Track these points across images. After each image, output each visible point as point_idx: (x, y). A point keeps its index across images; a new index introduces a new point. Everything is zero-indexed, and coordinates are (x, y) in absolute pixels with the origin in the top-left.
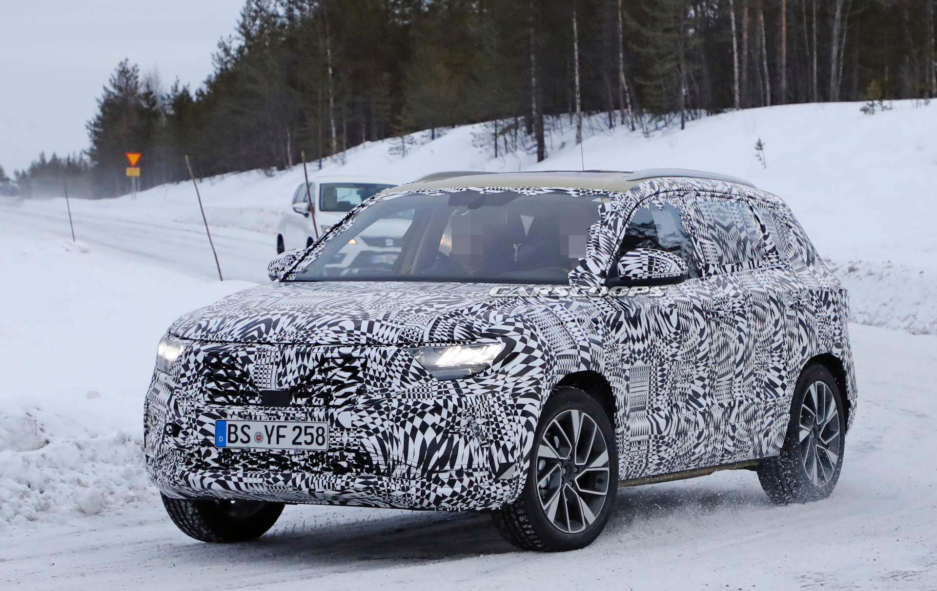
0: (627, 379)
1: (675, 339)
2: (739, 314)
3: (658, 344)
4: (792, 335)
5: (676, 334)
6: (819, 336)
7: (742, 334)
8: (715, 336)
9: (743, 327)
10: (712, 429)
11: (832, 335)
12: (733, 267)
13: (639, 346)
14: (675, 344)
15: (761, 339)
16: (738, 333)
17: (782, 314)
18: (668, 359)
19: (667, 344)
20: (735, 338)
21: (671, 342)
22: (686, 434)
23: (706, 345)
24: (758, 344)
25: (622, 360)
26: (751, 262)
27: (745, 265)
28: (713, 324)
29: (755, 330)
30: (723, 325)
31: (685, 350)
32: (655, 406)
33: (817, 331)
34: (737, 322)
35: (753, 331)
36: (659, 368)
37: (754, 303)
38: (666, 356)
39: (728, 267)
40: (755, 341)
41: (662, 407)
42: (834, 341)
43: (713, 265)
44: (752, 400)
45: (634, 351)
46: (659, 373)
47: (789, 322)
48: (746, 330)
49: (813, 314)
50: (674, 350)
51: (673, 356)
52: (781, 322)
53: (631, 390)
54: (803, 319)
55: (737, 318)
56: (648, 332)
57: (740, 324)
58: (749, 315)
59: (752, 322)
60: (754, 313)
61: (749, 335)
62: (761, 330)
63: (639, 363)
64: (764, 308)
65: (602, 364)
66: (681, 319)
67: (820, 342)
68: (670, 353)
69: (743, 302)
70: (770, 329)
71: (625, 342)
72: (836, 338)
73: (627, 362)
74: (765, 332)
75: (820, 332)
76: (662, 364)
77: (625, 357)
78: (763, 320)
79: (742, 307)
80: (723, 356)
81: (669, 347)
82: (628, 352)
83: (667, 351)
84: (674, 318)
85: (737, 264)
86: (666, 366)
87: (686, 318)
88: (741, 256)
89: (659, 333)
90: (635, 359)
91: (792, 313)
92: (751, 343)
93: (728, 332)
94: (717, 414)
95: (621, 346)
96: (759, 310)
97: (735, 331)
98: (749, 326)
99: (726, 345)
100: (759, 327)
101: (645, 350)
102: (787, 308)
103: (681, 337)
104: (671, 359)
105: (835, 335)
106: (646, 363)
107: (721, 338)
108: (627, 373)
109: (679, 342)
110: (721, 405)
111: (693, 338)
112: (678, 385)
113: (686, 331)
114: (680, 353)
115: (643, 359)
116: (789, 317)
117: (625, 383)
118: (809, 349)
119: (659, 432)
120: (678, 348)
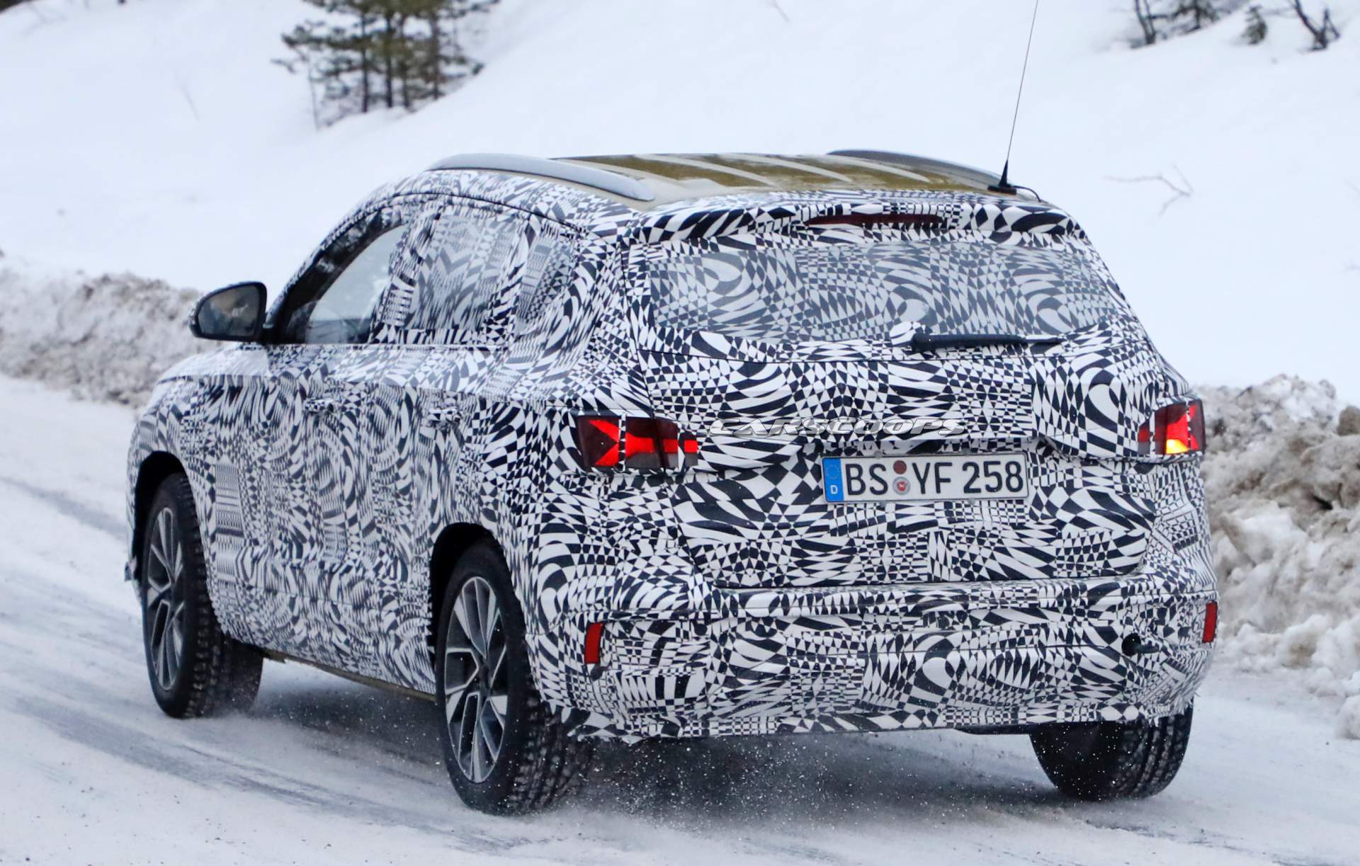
0: (211, 479)
1: (263, 433)
2: (350, 415)
3: (244, 436)
4: (422, 473)
5: (265, 425)
6: (457, 487)
7: (348, 449)
8: (311, 442)
9: (351, 438)
10: (307, 600)
11: (477, 490)
12: (419, 335)
13: (226, 433)
14: (262, 442)
15: (378, 468)
16: (342, 447)
17: (413, 431)
18: (255, 463)
19: (254, 440)
20: (338, 454)
21: (258, 436)
22: (275, 595)
23: (298, 454)
24: (374, 475)
25: (206, 449)
26: (452, 331)
27: (440, 335)
28: (311, 421)
29: (369, 447)
30: (323, 428)
31: (274, 456)
32: (253, 536)
33: (453, 475)
34: (342, 427)
35: (364, 449)
36: (247, 476)
37: (378, 402)
38: (253, 459)
39: (412, 334)
40: (370, 469)
42: (481, 503)
43: (390, 327)
44: (365, 571)
45: (219, 440)
46: (249, 484)
47: (421, 447)
48: (355, 445)
50: (262, 452)
51: (262, 460)
52: (408, 446)
53: (218, 499)
54: (442, 448)
55: (345, 420)
56: (238, 414)
57: (346, 432)
58: (363, 420)
59: (363, 433)
60: (371, 418)
61: (359, 455)
62: (377, 451)
63: (225, 460)
64: (388, 412)
65: (178, 446)
66: (278, 403)
67: (458, 498)
68: (257, 455)
69: (363, 395)
70: (390, 452)
71: (213, 422)
72: (485, 499)
73: (212, 454)
74: (383, 456)
75: (458, 479)
76: (250, 470)
77: (209, 445)
78: (380, 434)
79: (358, 403)
80: (324, 483)
81: (255, 444)
82: (213, 439)
83: (256, 451)
84: (271, 399)
85: (428, 332)
86: (254, 474)
87: (284, 403)
88: (441, 319)
89: (248, 419)
90: (222, 453)
91: (428, 432)
92: (363, 471)
93: (328, 441)
94: (313, 576)
95: (208, 426)
96: (379, 412)
97: (338, 441)
98: (358, 438)
99: (326, 462)
100: (374, 445)
101: (231, 442)
102: (425, 421)
103: (269, 432)
104: (259, 464)
105: (483, 492)
106: (233, 461)
107: (319, 449)
108: (212, 471)
109: (267, 440)
110: (322, 565)
111: (283, 440)
112: (274, 511)
113: (277, 424)
114: (268, 458)
115: (229, 454)
116: (424, 439)
117: (208, 486)
118: (440, 507)
119: (246, 579)
120: (266, 449)
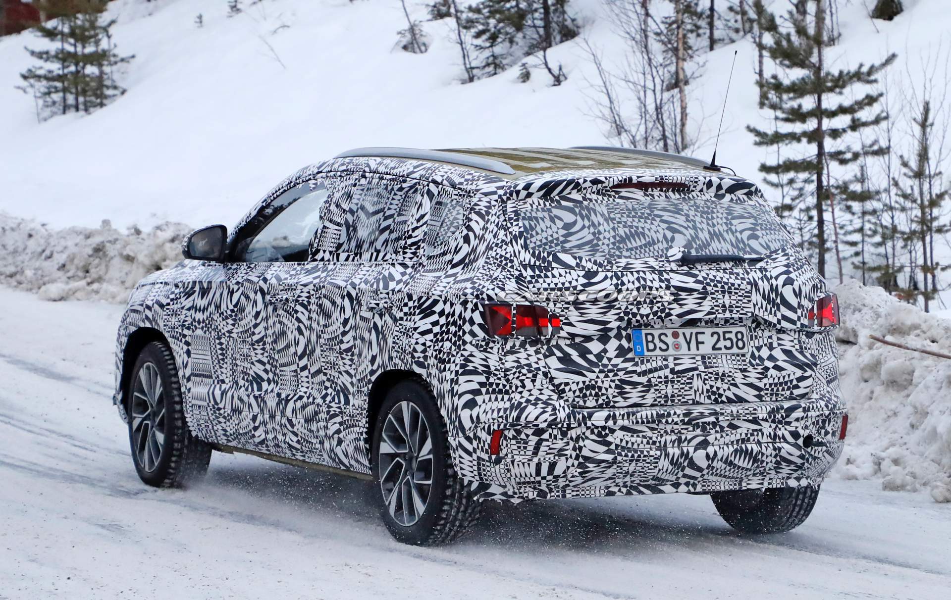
0: (188, 344)
1: (231, 316)
2: (302, 305)
3: (215, 318)
4: (363, 339)
5: (232, 311)
6: (393, 347)
7: (301, 325)
8: (271, 322)
9: (304, 319)
10: (267, 416)
11: (411, 350)
12: (348, 256)
13: (199, 316)
14: (230, 321)
15: (326, 336)
16: (297, 324)
17: (355, 314)
18: (224, 334)
19: (223, 320)
20: (293, 328)
21: (227, 318)
22: (240, 413)
23: (260, 328)
24: (322, 341)
25: (183, 326)
26: (375, 254)
27: (366, 256)
28: (270, 308)
29: (318, 324)
30: (281, 312)
31: (240, 330)
32: (221, 378)
33: (390, 341)
34: (297, 312)
35: (314, 325)
36: (217, 341)
37: (325, 296)
38: (223, 331)
39: (343, 256)
40: (319, 337)
41: (227, 381)
42: (413, 357)
43: (324, 251)
44: (314, 399)
45: (194, 320)
46: (218, 347)
47: (362, 324)
48: (307, 323)
49: (395, 320)
50: (230, 327)
51: (230, 332)
52: (351, 322)
53: (192, 356)
54: (380, 324)
55: (299, 308)
56: (210, 304)
57: (300, 315)
58: (313, 307)
59: (314, 316)
60: (320, 306)
61: (310, 328)
62: (325, 326)
63: (199, 332)
64: (334, 303)
65: (161, 324)
66: (242, 297)
67: (394, 354)
68: (226, 329)
69: (312, 292)
70: (336, 327)
71: (189, 309)
72: (416, 355)
73: (188, 328)
74: (330, 329)
75: (394, 343)
76: (219, 338)
77: (186, 323)
78: (328, 316)
79: (309, 297)
80: (281, 345)
81: (224, 323)
82: (189, 320)
83: (225, 326)
84: (236, 297)
85: (356, 255)
86: (223, 340)
87: (247, 297)
88: (365, 246)
89: (218, 307)
90: (196, 328)
91: (368, 315)
92: (314, 338)
93: (286, 321)
94: (272, 402)
95: (184, 312)
96: (327, 303)
97: (293, 320)
98: (310, 318)
99: (283, 333)
100: (322, 322)
101: (204, 321)
102: (364, 308)
103: (236, 315)
104: (227, 334)
105: (415, 350)
106: (205, 332)
107: (278, 326)
108: (188, 339)
109: (235, 320)
110: (279, 395)
111: (248, 320)
112: (238, 362)
113: (242, 310)
114: (235, 331)
115: (202, 328)
116: (362, 318)
117: (185, 348)
118: (379, 360)
119: (216, 403)
120: (233, 325)
